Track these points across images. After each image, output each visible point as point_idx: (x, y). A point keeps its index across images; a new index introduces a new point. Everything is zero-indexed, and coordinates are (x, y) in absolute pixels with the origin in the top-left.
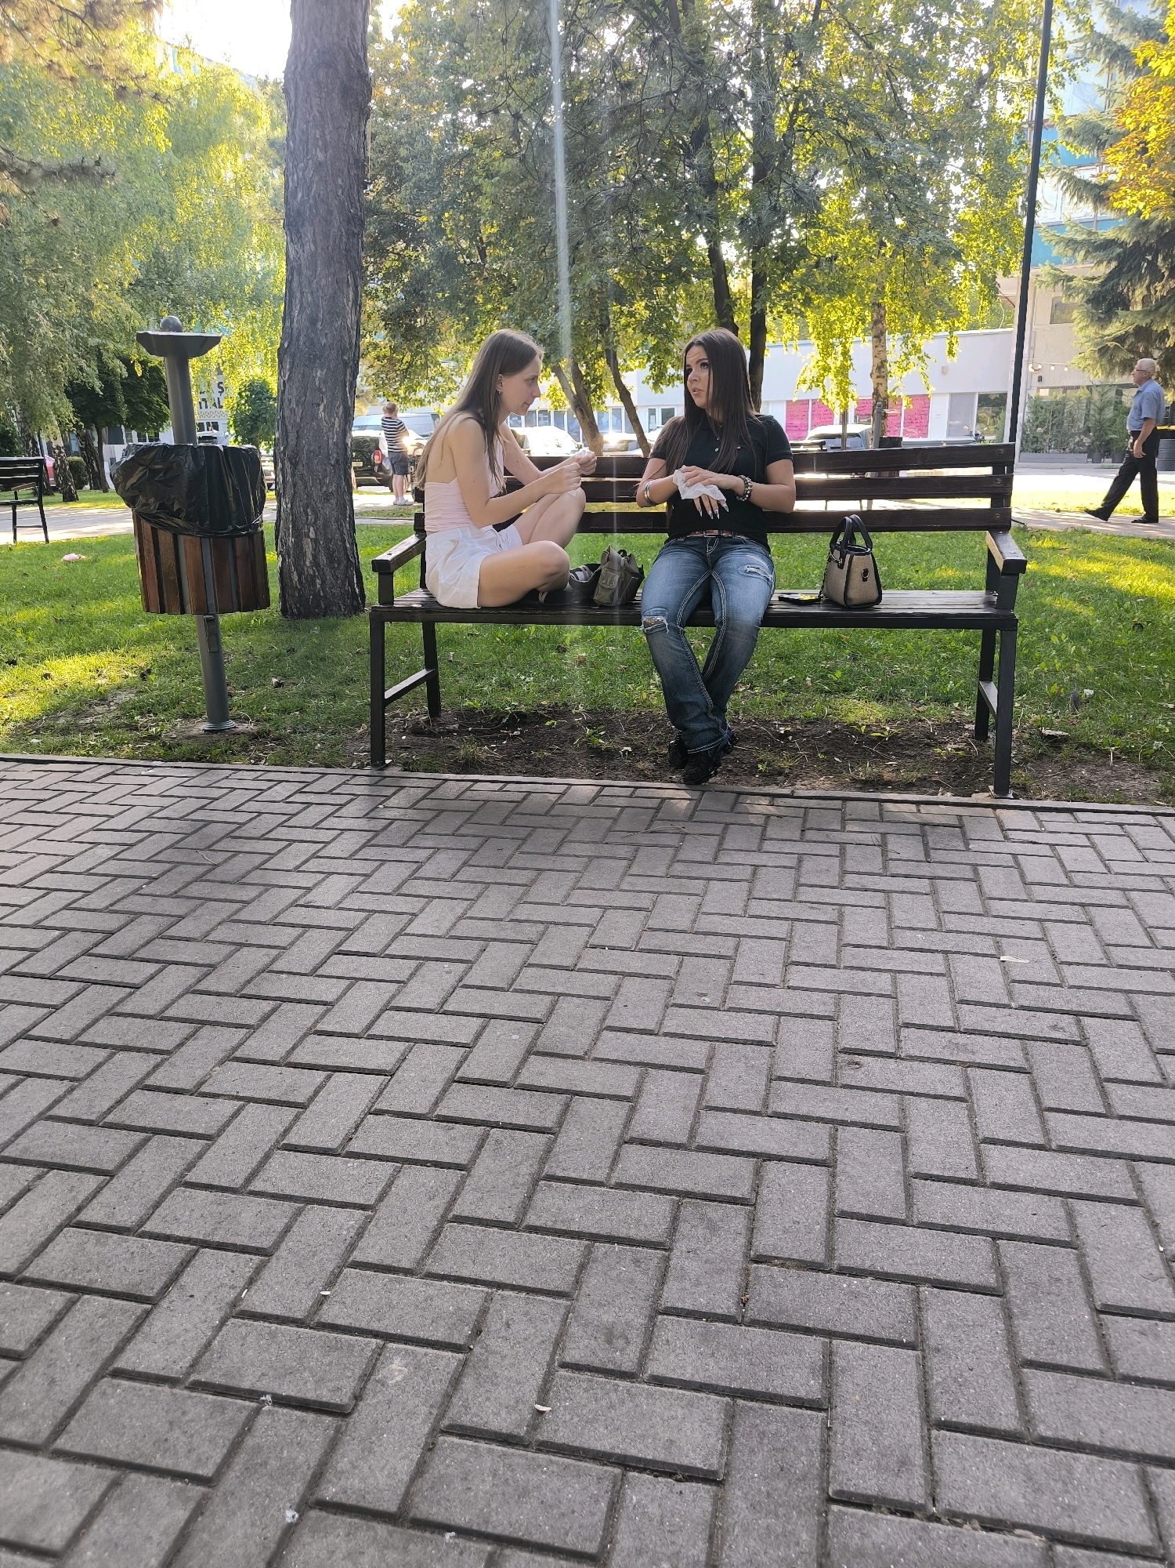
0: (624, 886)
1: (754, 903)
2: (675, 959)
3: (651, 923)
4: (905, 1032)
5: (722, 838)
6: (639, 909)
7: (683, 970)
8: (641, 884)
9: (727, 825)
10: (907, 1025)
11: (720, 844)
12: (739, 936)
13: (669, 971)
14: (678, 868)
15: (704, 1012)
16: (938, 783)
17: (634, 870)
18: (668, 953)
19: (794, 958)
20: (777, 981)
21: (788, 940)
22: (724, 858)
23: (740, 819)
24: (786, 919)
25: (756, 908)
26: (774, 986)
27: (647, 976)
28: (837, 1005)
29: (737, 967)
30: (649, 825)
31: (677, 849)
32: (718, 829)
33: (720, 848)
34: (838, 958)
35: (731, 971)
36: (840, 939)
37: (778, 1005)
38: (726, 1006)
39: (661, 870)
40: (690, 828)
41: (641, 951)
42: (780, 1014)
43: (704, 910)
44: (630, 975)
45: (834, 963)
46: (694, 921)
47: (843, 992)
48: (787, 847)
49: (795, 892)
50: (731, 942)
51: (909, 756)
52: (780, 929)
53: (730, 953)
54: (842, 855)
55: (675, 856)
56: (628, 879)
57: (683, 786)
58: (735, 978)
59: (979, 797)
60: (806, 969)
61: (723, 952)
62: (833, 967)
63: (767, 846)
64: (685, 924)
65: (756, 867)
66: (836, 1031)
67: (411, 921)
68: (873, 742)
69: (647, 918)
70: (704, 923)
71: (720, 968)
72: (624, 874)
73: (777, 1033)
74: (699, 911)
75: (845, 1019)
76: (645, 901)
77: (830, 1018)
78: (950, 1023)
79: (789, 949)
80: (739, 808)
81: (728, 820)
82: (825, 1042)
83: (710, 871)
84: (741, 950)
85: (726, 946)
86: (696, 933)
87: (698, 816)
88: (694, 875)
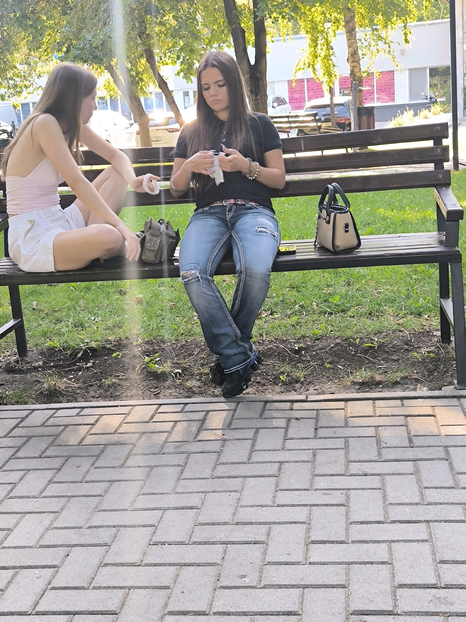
0: (179, 490)
1: (280, 494)
2: (220, 548)
3: (203, 519)
4: (400, 591)
5: (254, 440)
6: (192, 508)
7: (226, 557)
8: (193, 486)
9: (258, 429)
10: (401, 586)
11: (253, 445)
12: (270, 523)
13: (216, 558)
14: (221, 470)
15: (244, 591)
16: (417, 380)
17: (186, 475)
18: (213, 543)
19: (313, 538)
20: (300, 559)
21: (307, 523)
22: (256, 457)
23: (267, 423)
24: (305, 505)
25: (284, 498)
26: (298, 563)
27: (198, 565)
28: (347, 574)
29: (270, 550)
30: (197, 435)
31: (219, 453)
32: (250, 434)
33: (252, 450)
34: (347, 534)
35: (265, 553)
36: (347, 518)
37: (302, 579)
38: (262, 584)
39: (207, 473)
40: (231, 434)
41: (194, 543)
42: (305, 587)
43: (243, 503)
44: (185, 565)
45: (343, 539)
46: (234, 514)
47: (352, 563)
48: (305, 444)
49: (312, 482)
50: (264, 529)
51: (394, 360)
52: (300, 514)
53: (263, 538)
54: (346, 446)
55: (218, 460)
56: (182, 482)
57: (222, 399)
58: (268, 559)
59: (448, 390)
60: (322, 546)
61: (258, 539)
62: (342, 542)
63: (289, 444)
64: (226, 516)
65: (281, 463)
66: (348, 597)
67: (8, 535)
68: (366, 351)
69: (198, 514)
70: (244, 515)
71: (255, 552)
72: (179, 479)
73: (302, 603)
74: (238, 505)
75: (353, 587)
76: (195, 500)
77: (343, 587)
78: (433, 581)
79: (308, 530)
80: (267, 414)
81: (259, 425)
82: (340, 607)
83: (245, 470)
84: (271, 535)
85: (259, 533)
86: (237, 524)
87: (235, 424)
88: (233, 474)
